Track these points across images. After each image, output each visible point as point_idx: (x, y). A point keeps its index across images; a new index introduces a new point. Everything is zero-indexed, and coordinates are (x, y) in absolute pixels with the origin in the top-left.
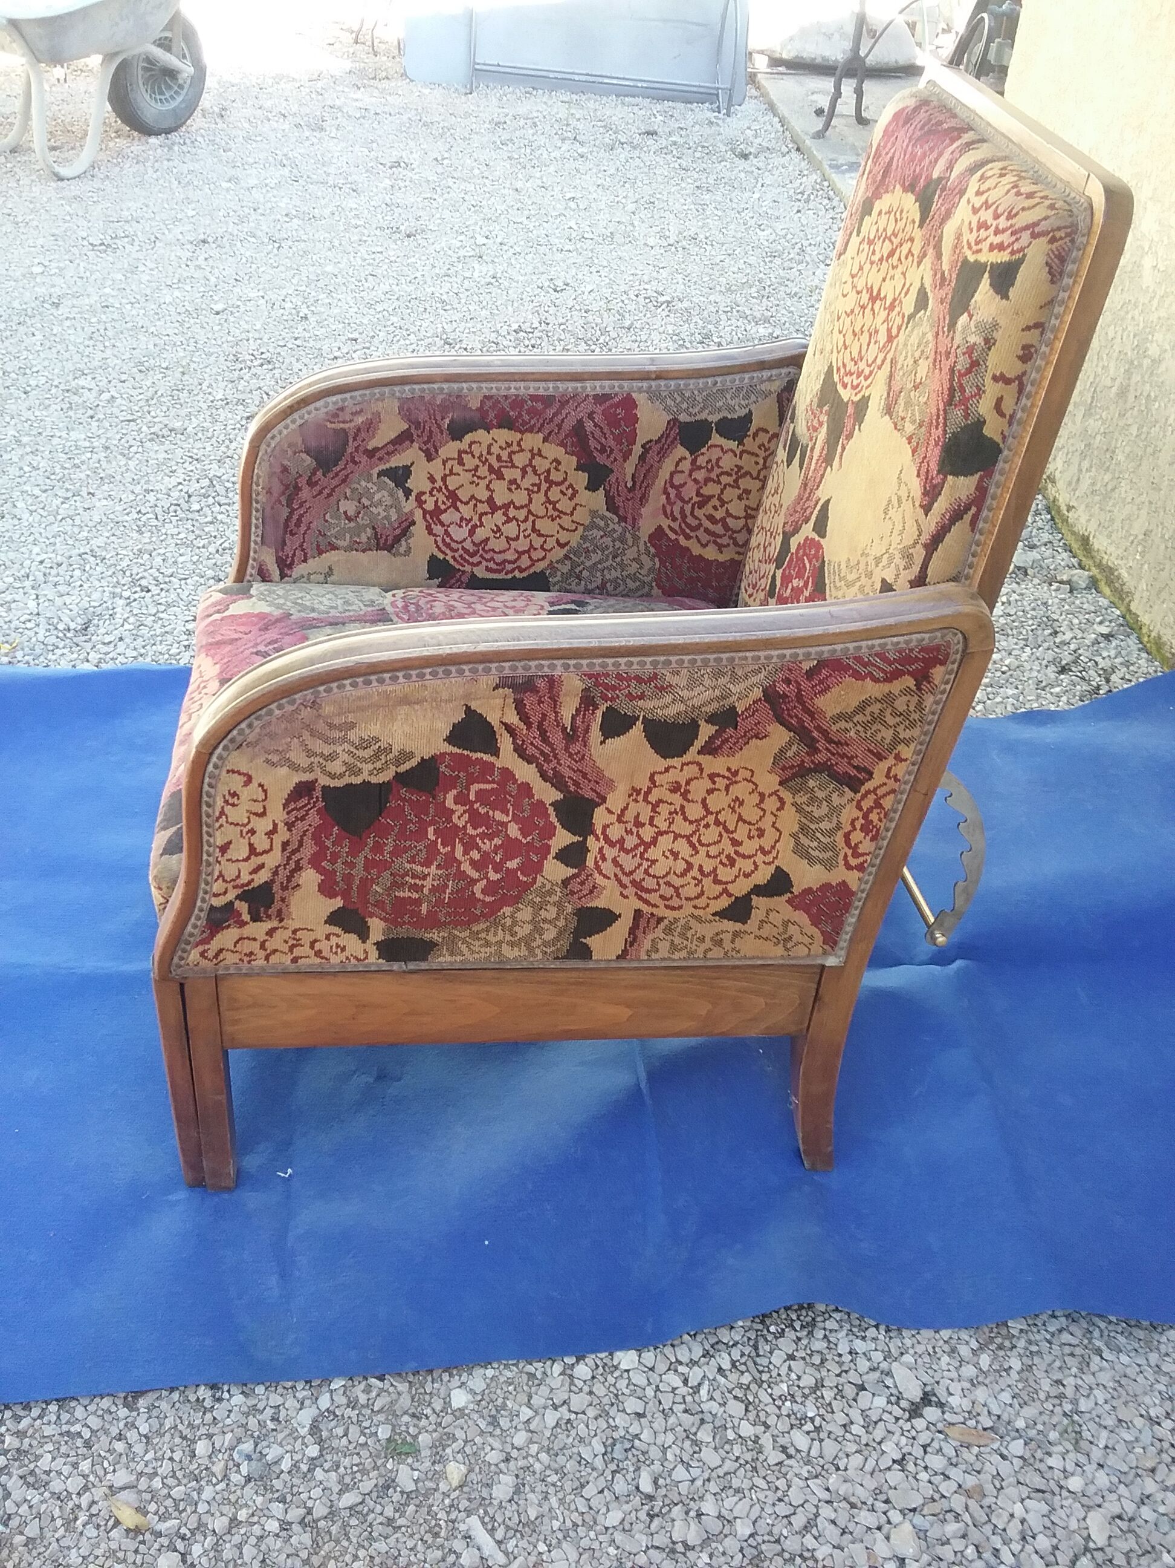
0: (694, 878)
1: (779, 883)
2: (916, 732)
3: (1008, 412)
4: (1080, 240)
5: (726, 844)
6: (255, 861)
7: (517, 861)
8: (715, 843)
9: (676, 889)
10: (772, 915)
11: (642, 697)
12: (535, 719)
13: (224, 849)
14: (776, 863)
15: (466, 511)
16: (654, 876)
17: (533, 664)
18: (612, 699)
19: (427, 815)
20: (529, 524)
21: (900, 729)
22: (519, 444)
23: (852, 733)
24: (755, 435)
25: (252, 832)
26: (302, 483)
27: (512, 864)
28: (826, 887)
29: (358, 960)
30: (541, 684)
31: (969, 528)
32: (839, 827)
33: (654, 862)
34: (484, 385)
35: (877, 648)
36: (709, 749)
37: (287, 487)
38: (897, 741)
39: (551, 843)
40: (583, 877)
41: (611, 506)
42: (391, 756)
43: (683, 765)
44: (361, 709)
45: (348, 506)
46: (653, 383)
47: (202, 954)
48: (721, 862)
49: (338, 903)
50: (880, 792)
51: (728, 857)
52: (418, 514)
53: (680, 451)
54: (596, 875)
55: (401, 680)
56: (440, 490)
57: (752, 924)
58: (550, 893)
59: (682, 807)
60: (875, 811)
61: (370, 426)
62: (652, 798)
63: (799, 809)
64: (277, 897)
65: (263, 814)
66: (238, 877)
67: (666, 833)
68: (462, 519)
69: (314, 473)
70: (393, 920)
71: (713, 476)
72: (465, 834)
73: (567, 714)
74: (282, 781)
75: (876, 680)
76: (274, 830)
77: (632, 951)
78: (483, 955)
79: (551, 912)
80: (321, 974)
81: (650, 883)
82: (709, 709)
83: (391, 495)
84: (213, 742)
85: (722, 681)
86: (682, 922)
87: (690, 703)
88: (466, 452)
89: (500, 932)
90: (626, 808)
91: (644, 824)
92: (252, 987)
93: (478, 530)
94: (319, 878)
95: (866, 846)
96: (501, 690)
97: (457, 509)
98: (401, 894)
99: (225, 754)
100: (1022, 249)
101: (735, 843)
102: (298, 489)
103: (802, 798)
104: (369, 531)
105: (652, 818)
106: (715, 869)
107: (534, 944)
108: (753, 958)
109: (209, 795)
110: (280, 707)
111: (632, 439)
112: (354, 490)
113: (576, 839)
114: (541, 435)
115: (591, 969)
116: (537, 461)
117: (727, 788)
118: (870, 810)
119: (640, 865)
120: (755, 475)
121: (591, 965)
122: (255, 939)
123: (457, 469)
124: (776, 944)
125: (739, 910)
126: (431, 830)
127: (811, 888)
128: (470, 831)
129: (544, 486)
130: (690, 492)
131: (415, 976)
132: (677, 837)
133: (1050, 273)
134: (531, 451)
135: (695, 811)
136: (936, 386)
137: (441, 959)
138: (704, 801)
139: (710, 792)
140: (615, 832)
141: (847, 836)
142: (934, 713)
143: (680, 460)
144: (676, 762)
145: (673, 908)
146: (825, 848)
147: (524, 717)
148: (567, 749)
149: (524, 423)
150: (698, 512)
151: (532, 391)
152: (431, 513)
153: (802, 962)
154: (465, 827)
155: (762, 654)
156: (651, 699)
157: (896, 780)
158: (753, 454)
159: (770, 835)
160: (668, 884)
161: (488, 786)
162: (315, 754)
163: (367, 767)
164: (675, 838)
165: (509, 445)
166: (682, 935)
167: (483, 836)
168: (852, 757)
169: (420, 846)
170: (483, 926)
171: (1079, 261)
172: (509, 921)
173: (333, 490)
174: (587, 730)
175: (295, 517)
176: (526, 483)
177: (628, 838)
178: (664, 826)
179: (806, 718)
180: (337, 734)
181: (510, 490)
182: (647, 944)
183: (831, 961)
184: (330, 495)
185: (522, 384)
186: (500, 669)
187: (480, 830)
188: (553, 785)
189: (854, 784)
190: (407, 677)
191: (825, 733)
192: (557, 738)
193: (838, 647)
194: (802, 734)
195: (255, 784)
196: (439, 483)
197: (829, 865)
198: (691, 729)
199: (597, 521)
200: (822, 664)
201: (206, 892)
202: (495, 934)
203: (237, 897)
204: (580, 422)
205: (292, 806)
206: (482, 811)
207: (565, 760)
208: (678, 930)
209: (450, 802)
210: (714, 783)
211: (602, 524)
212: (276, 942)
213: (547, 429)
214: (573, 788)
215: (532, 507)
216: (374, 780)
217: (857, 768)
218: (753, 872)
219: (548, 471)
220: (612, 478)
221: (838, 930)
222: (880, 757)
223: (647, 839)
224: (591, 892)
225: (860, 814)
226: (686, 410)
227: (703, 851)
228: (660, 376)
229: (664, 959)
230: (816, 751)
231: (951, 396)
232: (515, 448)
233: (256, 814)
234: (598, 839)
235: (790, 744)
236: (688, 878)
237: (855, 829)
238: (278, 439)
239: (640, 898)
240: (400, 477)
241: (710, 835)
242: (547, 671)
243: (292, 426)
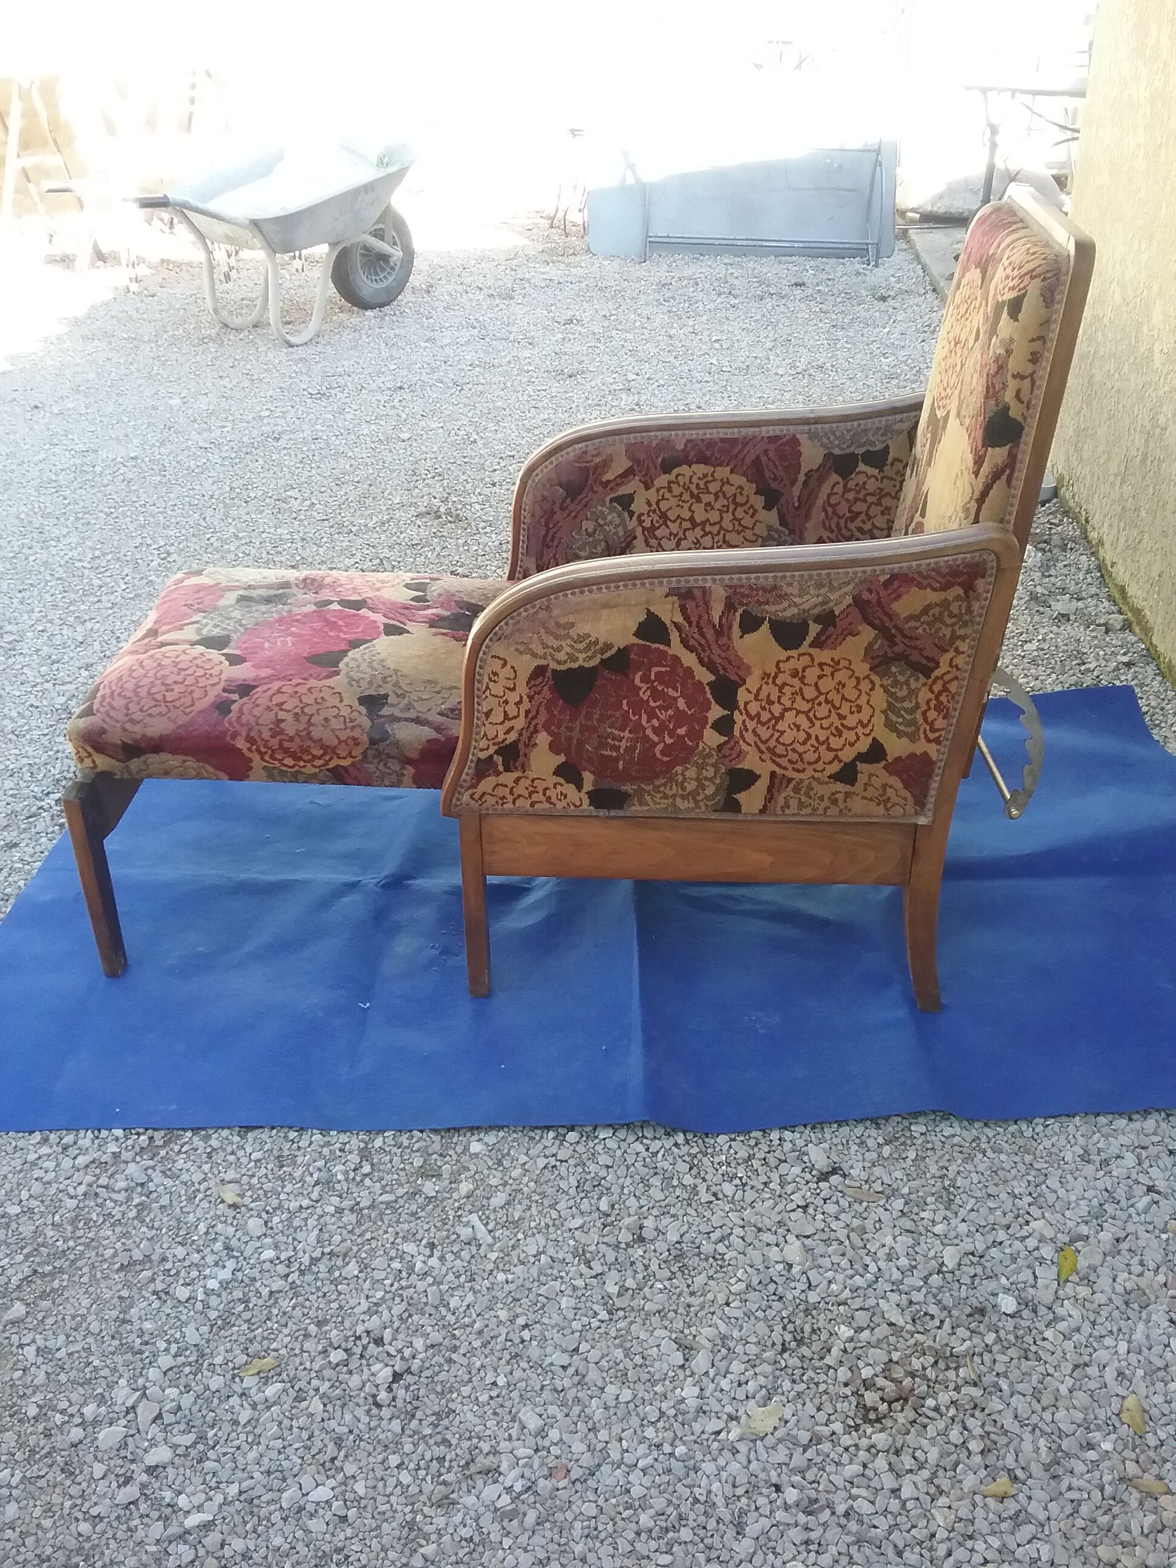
0: (812, 746)
1: (876, 753)
2: (969, 631)
3: (1025, 400)
4: (1063, 278)
5: (834, 717)
6: (508, 724)
7: (685, 728)
8: (826, 718)
9: (800, 755)
10: (873, 779)
11: (767, 603)
12: (694, 619)
13: (488, 714)
14: (873, 735)
15: (674, 527)
16: (783, 744)
17: (691, 578)
18: (747, 604)
19: (622, 690)
20: (721, 536)
21: (957, 628)
22: (712, 476)
23: (920, 630)
24: (892, 464)
25: (506, 702)
26: (556, 508)
27: (682, 731)
28: (912, 756)
29: (575, 806)
30: (697, 593)
31: (1005, 485)
32: (917, 706)
33: (782, 732)
34: (687, 432)
35: (933, 565)
36: (817, 644)
37: (545, 512)
38: (954, 637)
39: (709, 715)
40: (732, 744)
41: (783, 521)
42: (598, 647)
43: (799, 655)
44: (578, 611)
45: (588, 525)
46: (813, 427)
47: (471, 796)
48: (832, 733)
49: (562, 758)
50: (947, 678)
51: (836, 728)
52: (639, 530)
53: (835, 477)
54: (741, 742)
55: (604, 590)
56: (654, 512)
57: (859, 786)
58: (710, 755)
59: (801, 689)
60: (944, 694)
61: (606, 464)
62: (779, 681)
63: (886, 691)
64: (521, 753)
65: (514, 689)
66: (497, 736)
67: (790, 709)
68: (671, 534)
69: (564, 501)
70: (598, 774)
71: (861, 496)
72: (648, 705)
73: (716, 615)
74: (526, 665)
75: (935, 590)
76: (520, 702)
77: (770, 806)
78: (663, 806)
79: (710, 772)
80: (550, 817)
81: (780, 750)
82: (815, 612)
83: (620, 516)
84: (484, 636)
85: (823, 591)
86: (806, 783)
87: (801, 607)
88: (674, 483)
89: (674, 787)
90: (760, 689)
91: (774, 703)
92: (503, 826)
93: (683, 542)
94: (550, 738)
95: (940, 723)
96: (670, 598)
97: (667, 527)
98: (606, 753)
99: (490, 644)
100: (1025, 288)
101: (842, 717)
102: (553, 513)
103: (887, 682)
104: (603, 544)
105: (779, 698)
106: (828, 738)
107: (699, 798)
108: (862, 816)
109: (480, 675)
110: (526, 611)
111: (798, 468)
112: (592, 513)
113: (726, 712)
114: (729, 468)
115: (741, 821)
116: (726, 488)
117: (832, 675)
118: (940, 693)
119: (773, 735)
120: (893, 494)
121: (741, 817)
122: (506, 786)
123: (667, 495)
124: (878, 805)
125: (847, 774)
126: (625, 702)
127: (900, 757)
128: (652, 704)
129: (732, 507)
130: (843, 509)
131: (614, 822)
132: (798, 712)
133: (1044, 301)
134: (722, 480)
135: (810, 693)
136: (980, 389)
137: (633, 808)
138: (816, 684)
139: (820, 677)
140: (754, 708)
141: (924, 713)
142: (981, 616)
143: (835, 485)
144: (794, 653)
145: (799, 771)
146: (909, 723)
147: (687, 618)
148: (717, 642)
149: (717, 459)
150: (851, 526)
151: (721, 436)
152: (648, 529)
153: (899, 821)
154: (648, 700)
155: (850, 570)
156: (773, 604)
157: (958, 669)
158: (892, 479)
159: (866, 711)
160: (794, 750)
161: (663, 669)
162: (548, 647)
163: (581, 656)
164: (797, 714)
165: (705, 476)
166: (807, 795)
167: (660, 707)
168: (922, 650)
169: (618, 714)
170: (662, 781)
171: (1062, 292)
172: (680, 778)
173: (578, 513)
174: (730, 628)
175: (550, 534)
176: (718, 505)
177: (763, 713)
178: (788, 704)
179: (885, 619)
180: (562, 632)
181: (706, 510)
182: (781, 801)
183: (922, 821)
184: (575, 517)
185: (715, 431)
186: (670, 583)
187: (658, 703)
188: (708, 669)
189: (927, 672)
190: (608, 588)
191: (900, 630)
192: (710, 633)
193: (905, 565)
194: (884, 632)
195: (508, 667)
196: (654, 506)
197: (913, 738)
198: (803, 627)
199: (773, 533)
200: (894, 577)
201: (475, 748)
202: (671, 789)
203: (496, 752)
204: (758, 457)
205: (533, 683)
206: (660, 688)
207: (716, 651)
208: (804, 790)
209: (637, 681)
210: (823, 670)
211: (776, 536)
212: (520, 789)
213: (733, 462)
214: (722, 672)
215: (724, 525)
216: (586, 665)
217: (926, 658)
218: (856, 742)
219: (735, 495)
220: (783, 500)
221: (925, 794)
222: (945, 651)
223: (777, 714)
224: (738, 756)
225: (933, 696)
226: (838, 446)
227: (817, 723)
228: (817, 421)
229: (794, 815)
230: (896, 644)
231: (988, 392)
232: (710, 478)
233: (509, 689)
234: (741, 714)
235: (876, 639)
236: (808, 746)
237: (930, 709)
238: (540, 476)
239: (774, 762)
240: (626, 502)
241: (822, 711)
242: (701, 584)
243: (550, 467)
